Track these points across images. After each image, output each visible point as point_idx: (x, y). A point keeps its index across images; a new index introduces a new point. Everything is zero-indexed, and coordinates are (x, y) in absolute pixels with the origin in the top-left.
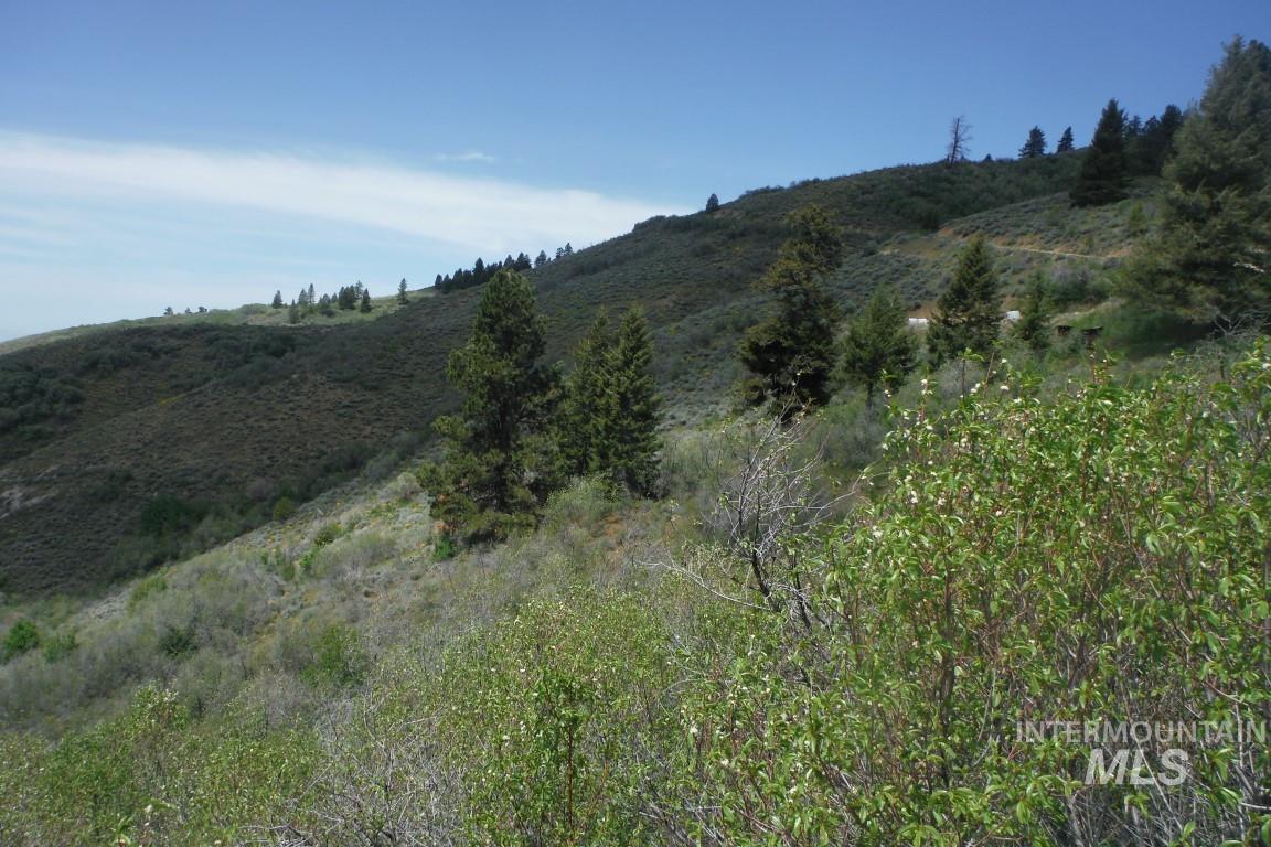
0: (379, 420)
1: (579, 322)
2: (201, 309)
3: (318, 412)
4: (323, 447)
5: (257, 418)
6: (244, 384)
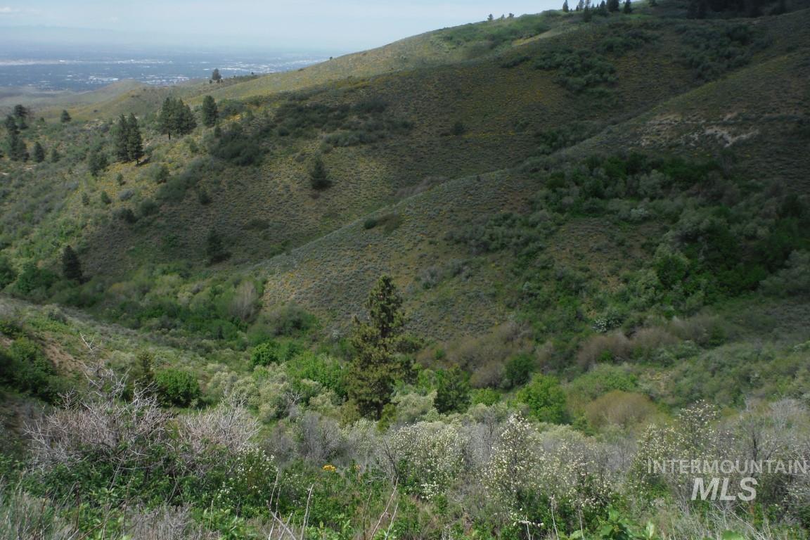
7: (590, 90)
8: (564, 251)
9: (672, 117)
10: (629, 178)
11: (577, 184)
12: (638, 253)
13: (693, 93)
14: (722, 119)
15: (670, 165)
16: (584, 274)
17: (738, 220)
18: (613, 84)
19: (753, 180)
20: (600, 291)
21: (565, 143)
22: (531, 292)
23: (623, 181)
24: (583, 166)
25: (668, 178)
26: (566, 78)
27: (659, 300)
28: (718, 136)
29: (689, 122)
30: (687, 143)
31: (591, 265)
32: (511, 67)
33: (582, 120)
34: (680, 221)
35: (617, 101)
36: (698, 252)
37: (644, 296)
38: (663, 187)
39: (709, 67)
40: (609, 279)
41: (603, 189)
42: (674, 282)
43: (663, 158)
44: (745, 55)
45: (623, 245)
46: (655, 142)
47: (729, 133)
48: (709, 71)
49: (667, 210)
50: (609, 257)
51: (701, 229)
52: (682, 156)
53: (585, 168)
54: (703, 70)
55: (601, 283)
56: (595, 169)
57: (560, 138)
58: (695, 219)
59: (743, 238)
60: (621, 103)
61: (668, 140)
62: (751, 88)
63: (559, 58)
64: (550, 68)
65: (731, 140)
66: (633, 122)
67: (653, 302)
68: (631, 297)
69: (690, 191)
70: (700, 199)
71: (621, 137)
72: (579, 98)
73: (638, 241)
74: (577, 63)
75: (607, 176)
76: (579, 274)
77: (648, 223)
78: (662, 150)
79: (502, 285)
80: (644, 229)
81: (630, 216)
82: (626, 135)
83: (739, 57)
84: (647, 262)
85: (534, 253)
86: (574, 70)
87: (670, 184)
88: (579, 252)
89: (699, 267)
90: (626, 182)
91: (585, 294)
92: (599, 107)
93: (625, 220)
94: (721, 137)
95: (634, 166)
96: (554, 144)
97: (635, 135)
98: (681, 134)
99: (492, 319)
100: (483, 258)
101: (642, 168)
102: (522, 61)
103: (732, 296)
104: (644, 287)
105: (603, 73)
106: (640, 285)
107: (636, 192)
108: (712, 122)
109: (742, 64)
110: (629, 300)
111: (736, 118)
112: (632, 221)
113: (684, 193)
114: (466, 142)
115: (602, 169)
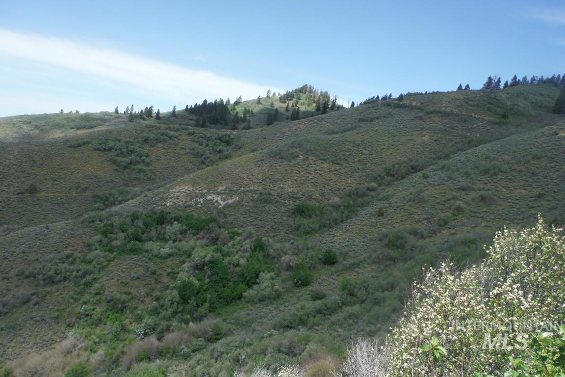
3: (325, 172)
4: (337, 186)
5: (303, 173)
7: (133, 167)
8: (113, 280)
9: (186, 187)
10: (159, 227)
11: (123, 231)
12: (165, 280)
13: (199, 172)
14: (217, 190)
15: (186, 219)
16: (127, 296)
17: (228, 254)
18: (148, 164)
19: (236, 229)
20: (139, 308)
21: (114, 202)
22: (87, 313)
23: (155, 229)
24: (127, 219)
25: (184, 227)
26: (116, 158)
27: (180, 312)
28: (214, 201)
29: (197, 191)
30: (196, 205)
31: (132, 290)
32: (77, 147)
33: (126, 187)
34: (193, 256)
35: (151, 175)
36: (205, 276)
37: (170, 310)
38: (181, 234)
39: (208, 157)
40: (145, 299)
41: (141, 235)
42: (189, 298)
43: (181, 214)
44: (229, 152)
45: (155, 274)
46: (176, 204)
47: (221, 199)
48: (209, 160)
49: (184, 249)
50: (146, 283)
51: (206, 261)
52: (193, 213)
53: (128, 220)
54: (205, 159)
55: (140, 302)
56: (136, 221)
57: (111, 199)
58: (202, 254)
59: (231, 265)
60: (153, 177)
61: (184, 202)
62: (233, 172)
63: (111, 144)
64: (105, 150)
65: (223, 203)
66: (161, 189)
67: (175, 313)
68: (161, 311)
69: (198, 236)
70: (205, 241)
71: (153, 199)
72: (125, 172)
73: (165, 271)
74: (124, 148)
75: (143, 226)
76: (124, 297)
77: (171, 258)
78: (180, 209)
79: (63, 309)
80: (169, 262)
81: (159, 254)
82: (157, 198)
83: (226, 153)
84: (171, 285)
85: (90, 283)
86: (122, 153)
87: (186, 231)
88: (124, 281)
89: (205, 287)
90: (157, 230)
91: (128, 311)
92: (138, 179)
93: (156, 256)
94: (217, 201)
95: (162, 219)
96: (106, 203)
97: (162, 198)
98: (192, 199)
99: (55, 337)
100: (48, 289)
101: (167, 221)
102: (84, 143)
103: (227, 305)
104: (170, 302)
105: (141, 157)
106: (167, 302)
107: (164, 237)
108: (211, 192)
109: (228, 157)
110: (159, 313)
111: (225, 190)
112: (161, 257)
113: (195, 237)
114: (38, 199)
115: (140, 221)
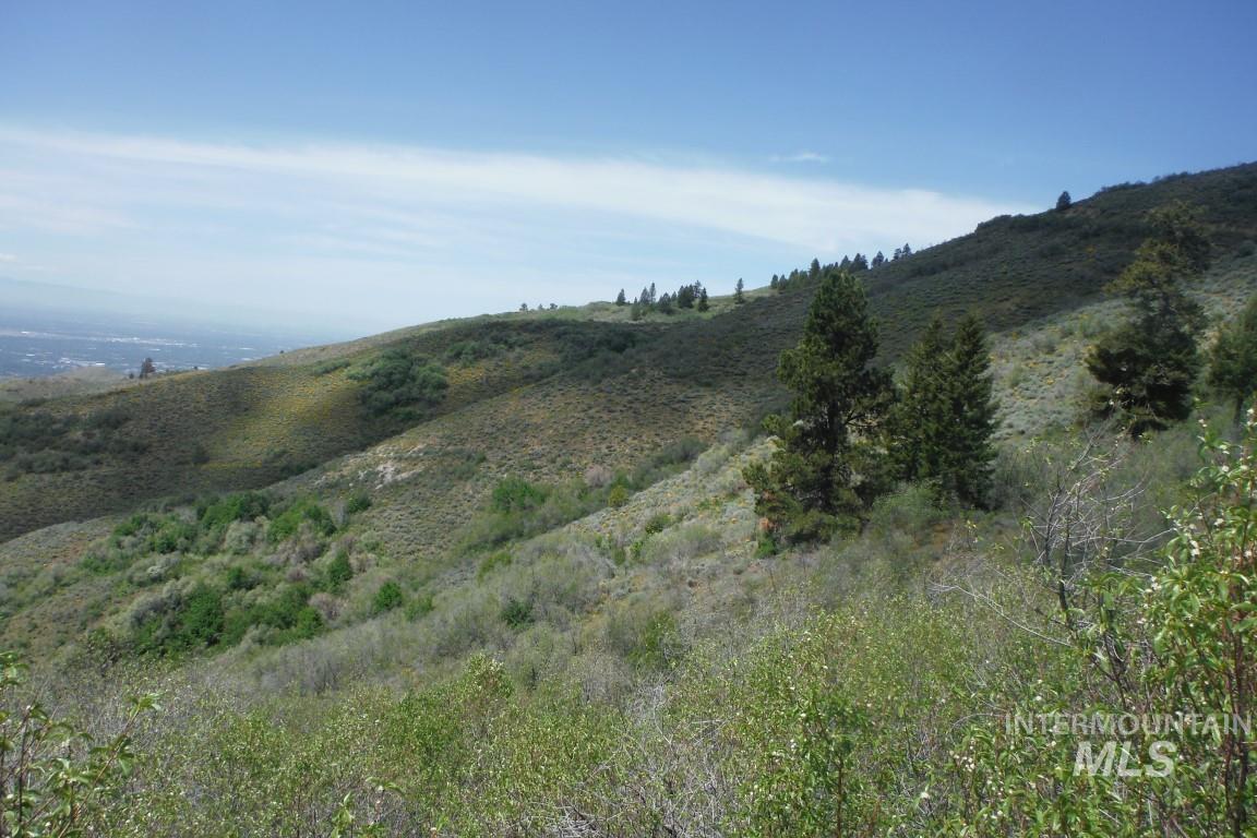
0: (711, 415)
1: (915, 324)
2: (552, 305)
3: (654, 406)
4: (658, 440)
5: (597, 409)
6: (587, 377)
18: (430, 403)
32: (321, 374)
46: (327, 480)
47: (395, 470)
65: (389, 479)
74: (400, 372)
94: (383, 476)
105: (423, 388)
